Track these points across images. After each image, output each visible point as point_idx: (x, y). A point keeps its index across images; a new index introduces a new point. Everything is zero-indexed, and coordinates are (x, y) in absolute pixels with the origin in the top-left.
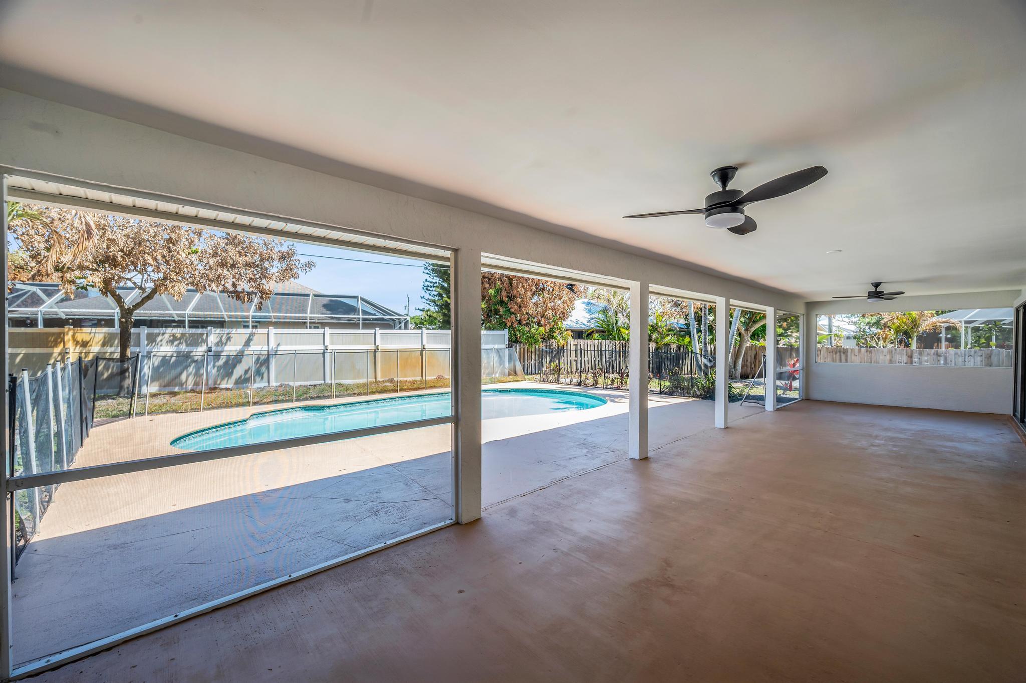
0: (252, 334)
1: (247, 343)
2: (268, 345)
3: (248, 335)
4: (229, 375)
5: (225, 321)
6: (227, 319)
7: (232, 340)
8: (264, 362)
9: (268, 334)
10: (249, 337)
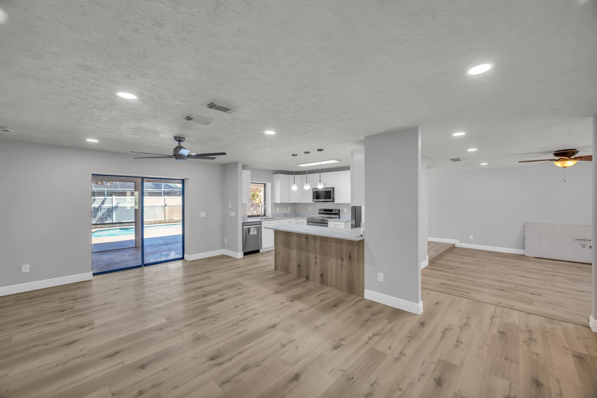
0: (105, 199)
1: (103, 203)
2: (112, 204)
3: (103, 199)
4: (95, 216)
5: (95, 192)
6: (96, 191)
7: (96, 201)
8: (110, 211)
9: (112, 199)
10: (104, 200)
